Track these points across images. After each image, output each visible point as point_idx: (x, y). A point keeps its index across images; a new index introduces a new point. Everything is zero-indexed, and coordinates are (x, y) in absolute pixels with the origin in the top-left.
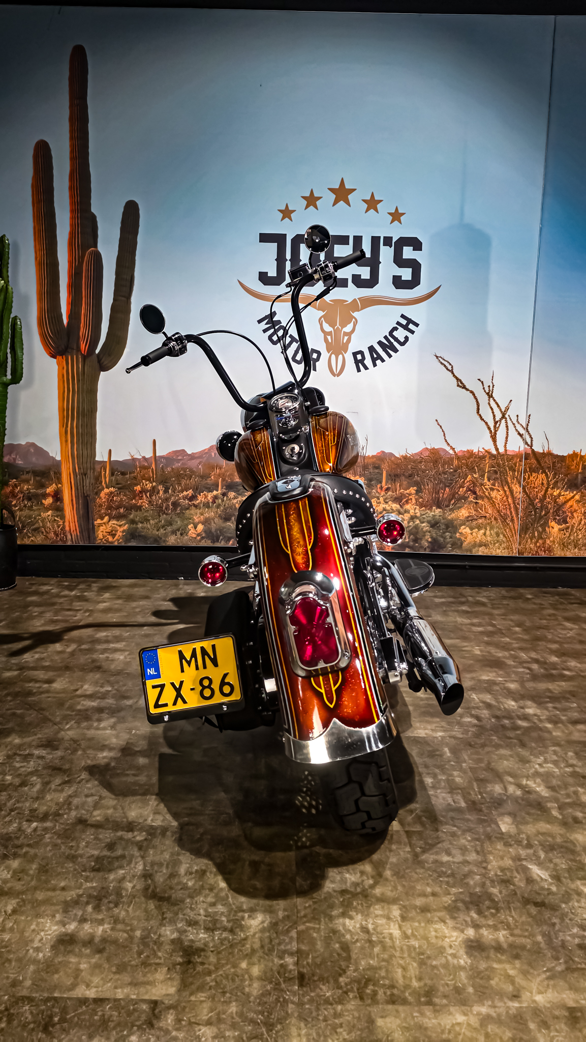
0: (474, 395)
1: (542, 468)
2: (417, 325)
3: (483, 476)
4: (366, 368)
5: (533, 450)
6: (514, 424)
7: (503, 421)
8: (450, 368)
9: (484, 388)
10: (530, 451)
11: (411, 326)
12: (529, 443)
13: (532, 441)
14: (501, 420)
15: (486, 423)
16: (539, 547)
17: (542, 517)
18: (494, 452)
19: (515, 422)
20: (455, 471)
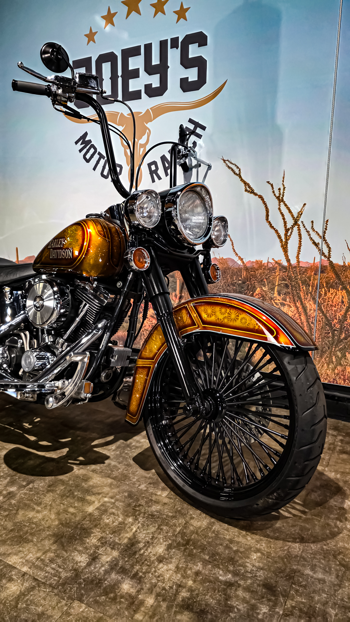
0: (263, 199)
1: (342, 283)
2: (203, 128)
3: (273, 289)
4: (159, 178)
5: (331, 263)
6: (308, 232)
7: (296, 228)
8: (237, 171)
9: (273, 192)
10: (326, 263)
11: (199, 131)
12: (327, 254)
13: (330, 251)
14: (293, 227)
15: (276, 231)
16: (338, 374)
17: (342, 341)
18: (285, 264)
19: (309, 229)
20: (244, 283)
